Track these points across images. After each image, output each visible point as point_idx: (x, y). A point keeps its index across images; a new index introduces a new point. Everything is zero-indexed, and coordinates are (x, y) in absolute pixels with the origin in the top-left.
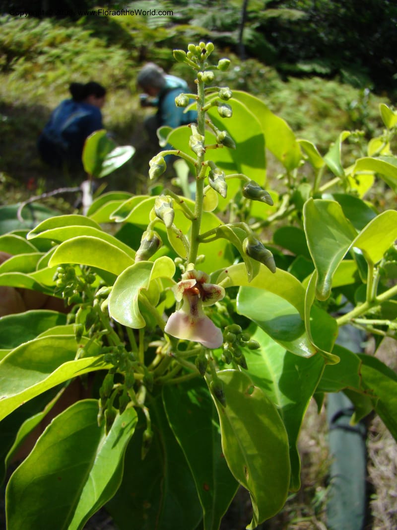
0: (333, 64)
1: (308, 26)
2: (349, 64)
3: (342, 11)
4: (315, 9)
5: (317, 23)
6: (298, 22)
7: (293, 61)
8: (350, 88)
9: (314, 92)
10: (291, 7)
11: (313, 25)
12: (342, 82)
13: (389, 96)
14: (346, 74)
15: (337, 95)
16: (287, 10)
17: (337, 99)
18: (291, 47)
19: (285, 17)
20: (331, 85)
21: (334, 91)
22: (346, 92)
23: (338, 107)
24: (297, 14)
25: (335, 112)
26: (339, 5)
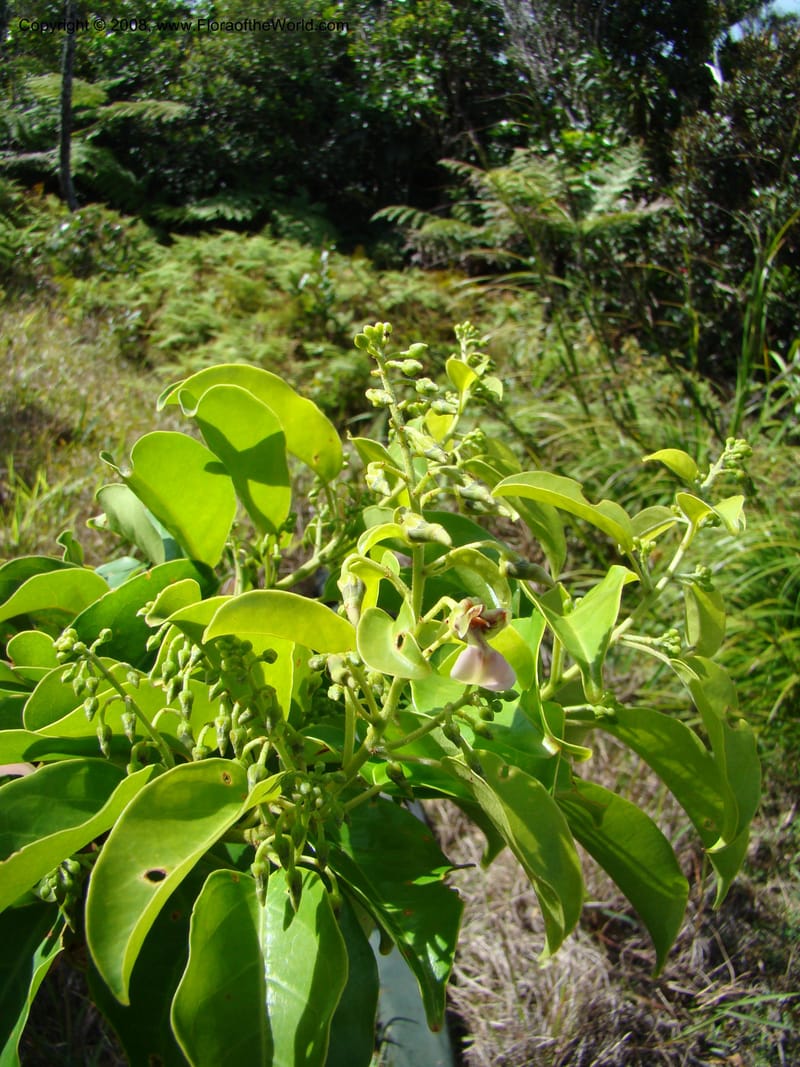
0: (256, 202)
1: (198, 132)
2: (287, 198)
3: (260, 101)
4: (207, 98)
5: (213, 123)
6: (177, 125)
7: (177, 201)
8: (295, 245)
9: (225, 259)
10: (158, 97)
11: (206, 129)
12: (276, 235)
13: (369, 256)
14: (282, 219)
15: (270, 264)
16: (152, 102)
17: (271, 271)
18: (169, 171)
19: (151, 115)
20: (258, 243)
21: (264, 255)
22: (286, 254)
23: (277, 287)
24: (174, 110)
25: (271, 297)
26: (252, 90)
